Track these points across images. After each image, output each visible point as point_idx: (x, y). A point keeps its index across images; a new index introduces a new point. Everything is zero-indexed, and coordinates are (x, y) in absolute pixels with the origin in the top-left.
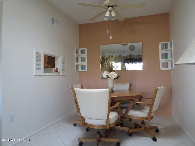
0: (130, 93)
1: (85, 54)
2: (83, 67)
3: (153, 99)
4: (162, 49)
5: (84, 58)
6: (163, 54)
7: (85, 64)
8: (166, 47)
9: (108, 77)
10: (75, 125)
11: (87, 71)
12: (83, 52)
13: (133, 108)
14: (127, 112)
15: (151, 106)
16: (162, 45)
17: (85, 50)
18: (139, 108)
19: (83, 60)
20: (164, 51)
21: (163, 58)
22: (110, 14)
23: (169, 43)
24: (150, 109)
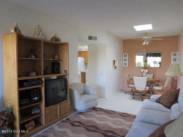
0: (153, 79)
1: (127, 56)
2: (125, 64)
3: (164, 82)
4: (173, 56)
5: (126, 59)
6: (173, 59)
7: (127, 62)
8: (175, 55)
9: (144, 72)
10: (126, 93)
11: (128, 67)
12: (125, 56)
13: (155, 86)
14: (152, 87)
15: (164, 85)
16: (173, 53)
17: (127, 55)
18: (158, 85)
19: (125, 60)
20: (174, 57)
21: (173, 61)
22: (146, 43)
23: (177, 53)
24: (163, 86)
